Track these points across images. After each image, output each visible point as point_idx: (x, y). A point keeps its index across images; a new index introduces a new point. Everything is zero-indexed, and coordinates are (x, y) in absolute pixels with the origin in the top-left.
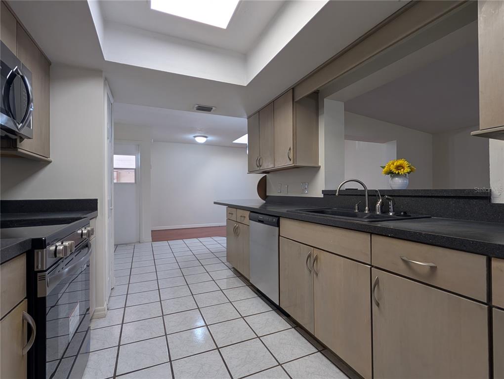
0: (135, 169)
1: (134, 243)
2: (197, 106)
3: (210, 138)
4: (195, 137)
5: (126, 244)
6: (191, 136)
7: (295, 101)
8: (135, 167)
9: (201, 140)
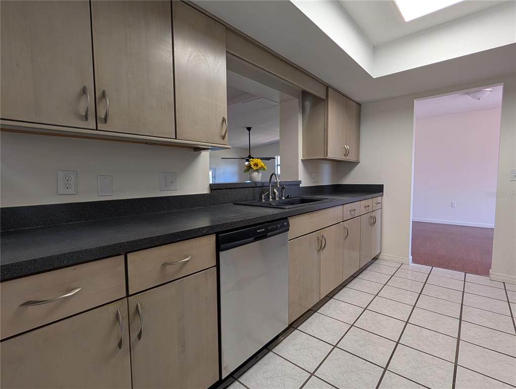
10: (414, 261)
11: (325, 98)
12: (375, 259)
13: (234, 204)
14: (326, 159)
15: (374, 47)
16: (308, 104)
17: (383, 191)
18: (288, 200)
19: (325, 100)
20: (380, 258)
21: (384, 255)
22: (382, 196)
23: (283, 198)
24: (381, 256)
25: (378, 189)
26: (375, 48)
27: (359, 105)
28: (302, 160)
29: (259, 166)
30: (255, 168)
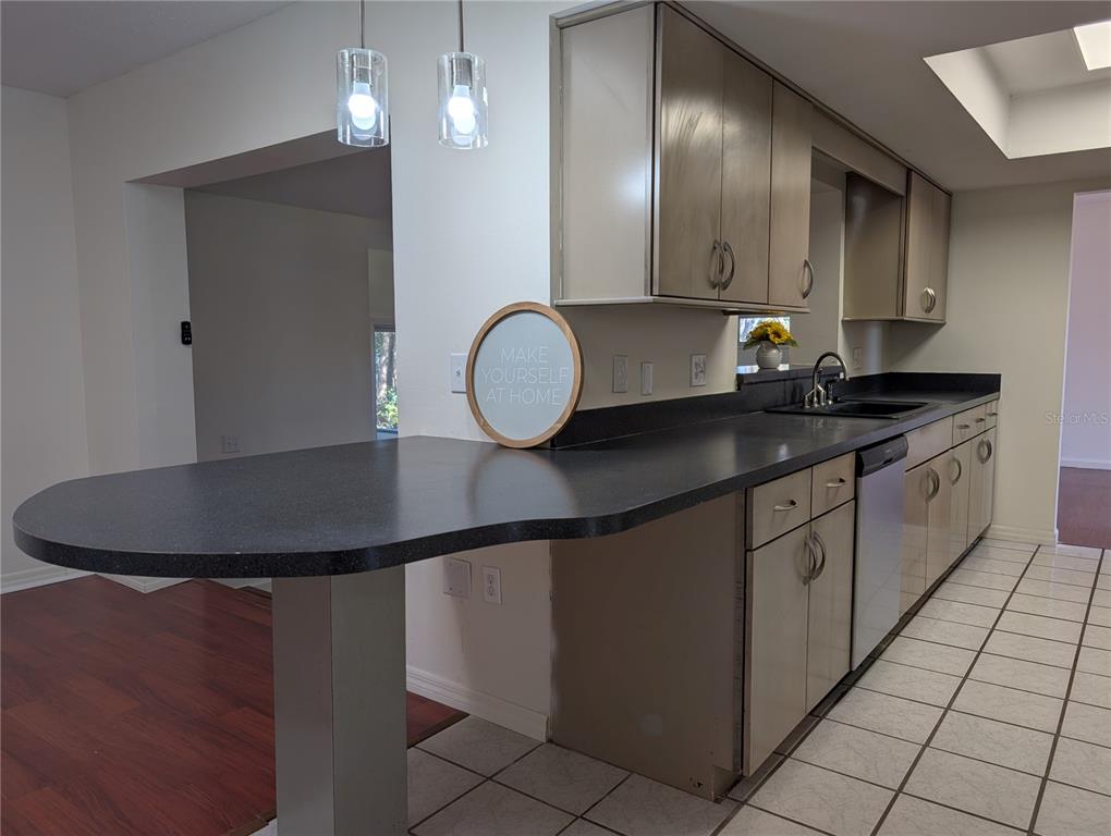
10: (1063, 539)
11: (903, 194)
12: (980, 538)
13: (767, 412)
14: (902, 321)
15: (1011, 96)
16: (860, 202)
17: (999, 390)
18: (839, 405)
19: (902, 197)
20: (988, 536)
21: (999, 529)
22: (998, 399)
23: (830, 402)
24: (990, 531)
25: (987, 385)
26: (1013, 99)
27: (949, 194)
28: (843, 321)
29: (784, 337)
30: (777, 341)
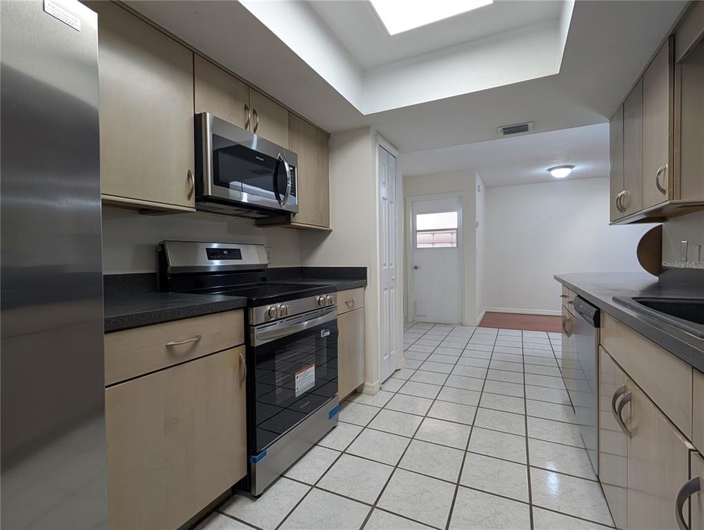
0: (457, 229)
1: (455, 324)
2: (502, 128)
3: (579, 168)
4: (550, 170)
5: (446, 324)
6: (543, 170)
7: (677, 61)
8: (456, 227)
9: (561, 173)
